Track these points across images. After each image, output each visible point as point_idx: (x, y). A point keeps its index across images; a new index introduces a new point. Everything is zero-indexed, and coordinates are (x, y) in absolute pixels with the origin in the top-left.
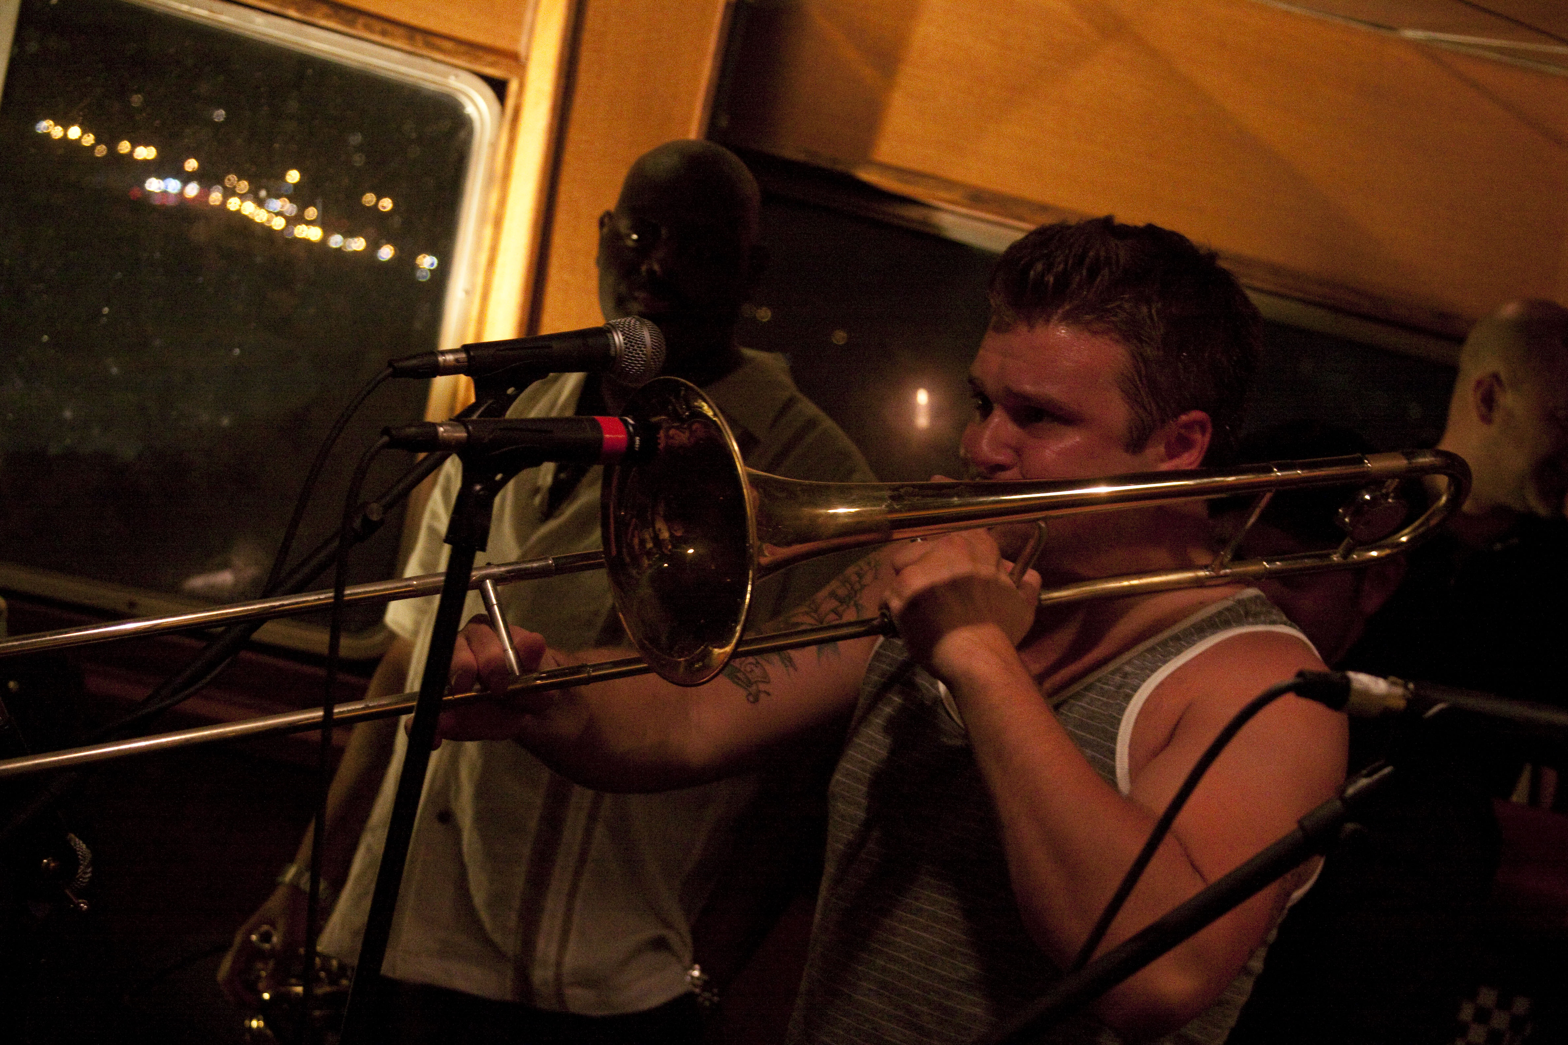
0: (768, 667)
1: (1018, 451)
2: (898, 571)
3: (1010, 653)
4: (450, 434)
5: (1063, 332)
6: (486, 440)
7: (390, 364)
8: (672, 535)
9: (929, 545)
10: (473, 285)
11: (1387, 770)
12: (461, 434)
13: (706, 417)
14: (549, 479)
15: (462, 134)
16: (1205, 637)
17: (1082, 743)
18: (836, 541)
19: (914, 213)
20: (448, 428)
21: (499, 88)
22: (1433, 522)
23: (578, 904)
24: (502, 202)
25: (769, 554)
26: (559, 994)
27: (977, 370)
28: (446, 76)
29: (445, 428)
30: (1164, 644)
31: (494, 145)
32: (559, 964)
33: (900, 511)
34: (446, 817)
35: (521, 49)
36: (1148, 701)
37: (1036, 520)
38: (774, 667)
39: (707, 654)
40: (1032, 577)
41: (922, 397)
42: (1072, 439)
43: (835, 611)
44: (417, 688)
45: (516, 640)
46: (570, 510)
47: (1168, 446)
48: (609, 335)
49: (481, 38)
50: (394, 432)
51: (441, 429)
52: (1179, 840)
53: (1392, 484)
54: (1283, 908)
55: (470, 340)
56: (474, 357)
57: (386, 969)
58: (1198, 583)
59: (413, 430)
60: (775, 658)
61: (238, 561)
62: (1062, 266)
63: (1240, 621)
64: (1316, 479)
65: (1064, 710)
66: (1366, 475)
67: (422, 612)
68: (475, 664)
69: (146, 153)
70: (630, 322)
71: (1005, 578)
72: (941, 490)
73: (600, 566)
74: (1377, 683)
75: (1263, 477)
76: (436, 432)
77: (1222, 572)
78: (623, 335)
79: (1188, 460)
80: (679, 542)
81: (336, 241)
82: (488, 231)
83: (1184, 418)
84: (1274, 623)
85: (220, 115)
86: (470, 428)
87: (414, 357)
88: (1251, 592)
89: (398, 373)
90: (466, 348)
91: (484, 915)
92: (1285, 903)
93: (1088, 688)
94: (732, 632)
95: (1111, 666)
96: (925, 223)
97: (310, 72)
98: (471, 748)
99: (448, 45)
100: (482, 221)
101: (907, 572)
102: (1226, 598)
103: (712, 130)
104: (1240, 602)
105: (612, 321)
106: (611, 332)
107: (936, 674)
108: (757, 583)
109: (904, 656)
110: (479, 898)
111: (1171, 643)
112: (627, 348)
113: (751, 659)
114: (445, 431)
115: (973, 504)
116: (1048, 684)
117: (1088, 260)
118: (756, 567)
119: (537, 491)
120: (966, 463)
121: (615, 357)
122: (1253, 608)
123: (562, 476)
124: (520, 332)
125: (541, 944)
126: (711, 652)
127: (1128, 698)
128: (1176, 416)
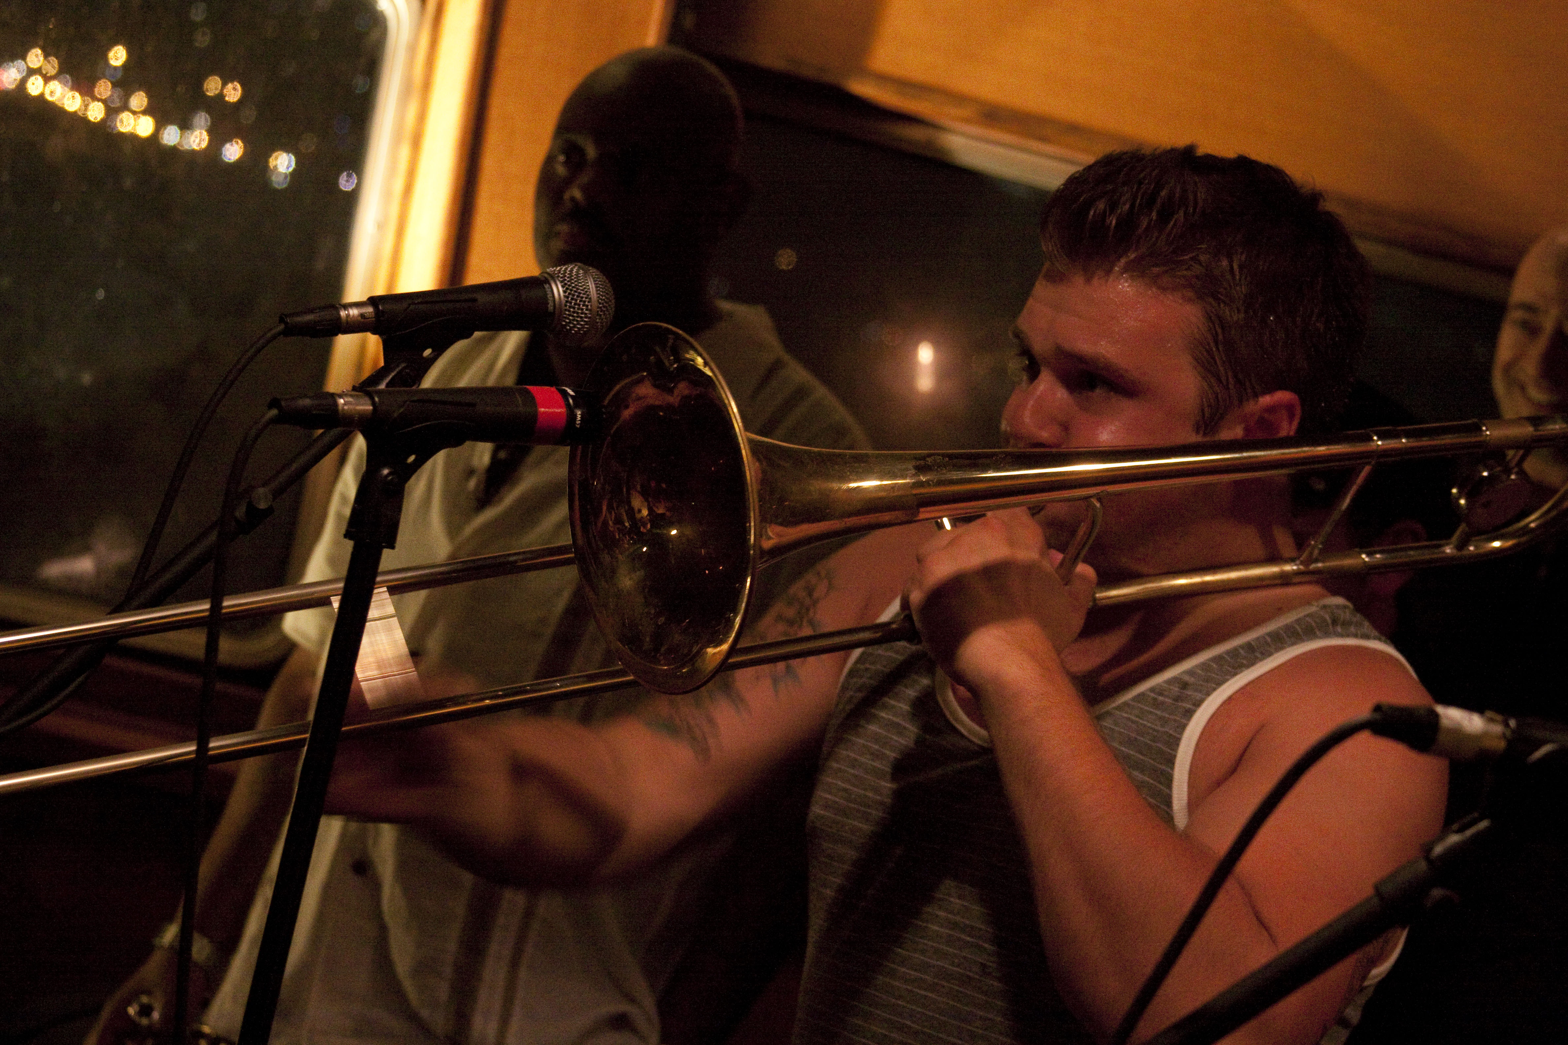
4: (351, 407)
5: (1125, 285)
6: (396, 415)
7: (282, 320)
10: (386, 219)
12: (365, 406)
15: (374, 35)
16: (1282, 648)
19: (914, 133)
20: (350, 399)
24: (422, 117)
29: (346, 400)
31: (412, 49)
33: (925, 485)
34: (362, 867)
40: (1085, 571)
41: (925, 354)
46: (510, 497)
48: (547, 286)
50: (283, 403)
51: (342, 401)
55: (380, 291)
56: (383, 311)
59: (307, 402)
61: (100, 546)
62: (1127, 206)
63: (1325, 630)
66: (1484, 445)
70: (571, 271)
75: (1360, 447)
76: (336, 404)
77: (1312, 566)
78: (563, 287)
80: (660, 521)
82: (405, 152)
83: (1268, 398)
84: (1366, 636)
86: (377, 399)
87: (312, 311)
88: (1336, 602)
89: (290, 331)
90: (373, 301)
100: (396, 142)
103: (674, 29)
104: (1326, 608)
105: (550, 270)
106: (549, 283)
112: (567, 302)
114: (345, 404)
117: (1159, 201)
119: (471, 472)
121: (554, 312)
122: (1343, 615)
123: (501, 457)
124: (441, 281)
127: (1189, 714)
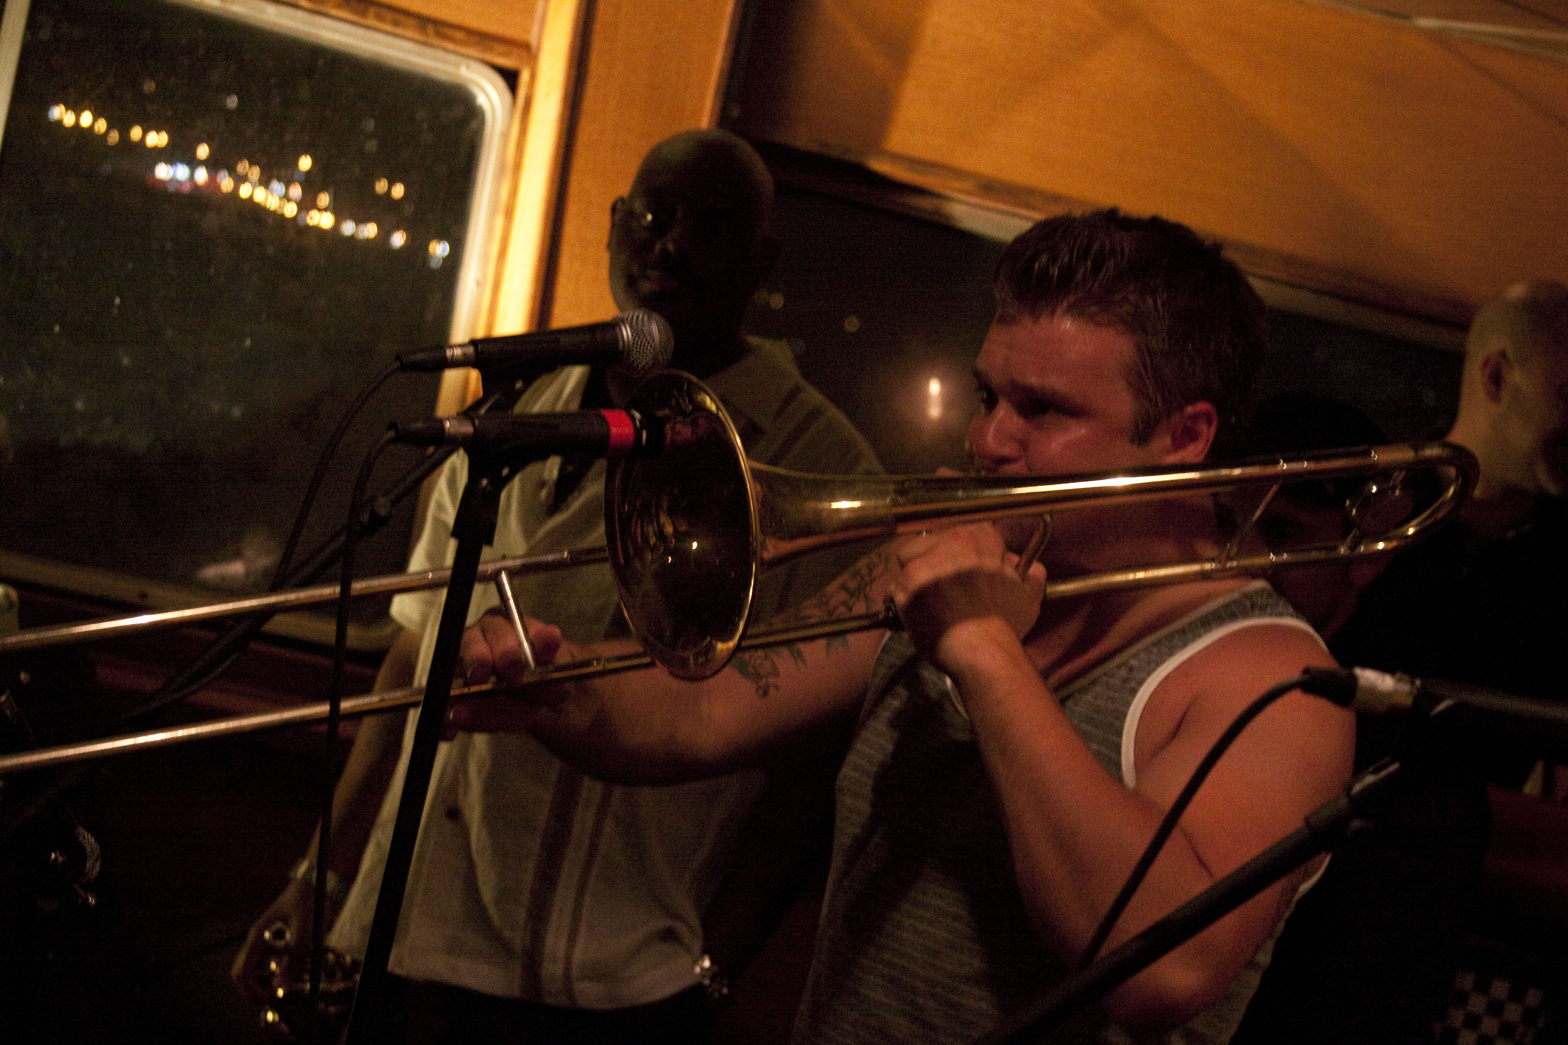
0: (776, 659)
1: (1024, 445)
2: (903, 565)
3: (1016, 647)
4: (456, 429)
5: (1068, 324)
6: (492, 435)
7: (398, 358)
8: (675, 530)
9: (934, 539)
10: (484, 276)
11: (1394, 767)
12: (467, 428)
13: (709, 411)
14: (555, 473)
15: (474, 125)
16: (1211, 630)
17: (1087, 737)
18: (840, 536)
19: (924, 203)
20: (455, 422)
21: (510, 78)
22: (1440, 515)
23: (587, 899)
24: (514, 192)
25: (773, 548)
26: (569, 991)
27: (981, 364)
28: (457, 66)
29: (453, 422)
30: (1170, 637)
31: (505, 136)
32: (568, 960)
33: (904, 505)
34: (454, 814)
35: (533, 39)
36: (1155, 692)
37: (1041, 515)
38: (783, 660)
39: (711, 648)
40: (1037, 570)
41: (935, 387)
42: (1078, 431)
43: (844, 604)
44: (424, 682)
45: (532, 632)
46: (576, 503)
47: (1174, 439)
48: (618, 328)
49: (492, 28)
50: (399, 426)
51: (448, 424)
52: (1185, 835)
53: (1399, 476)
54: (1290, 901)
55: (480, 334)
56: (482, 351)
57: (392, 966)
58: (1204, 576)
59: (420, 425)
60: (785, 652)
61: (249, 553)
62: (1066, 258)
63: (1245, 614)
64: (1323, 472)
65: (1070, 704)
66: (1373, 466)
67: (430, 604)
68: (491, 658)
69: (157, 139)
70: (638, 317)
71: (1010, 571)
72: (945, 484)
73: (604, 560)
74: (1383, 681)
75: (1269, 470)
76: (443, 427)
77: (1229, 565)
78: (631, 329)
79: (1194, 451)
80: (683, 537)
81: (348, 228)
82: (500, 221)
83: (1190, 410)
84: (1280, 615)
85: (232, 102)
86: (477, 423)
87: (422, 350)
88: (1259, 584)
89: (406, 367)
90: (474, 342)
91: (492, 911)
92: (1292, 897)
93: (1094, 682)
94: (736, 626)
95: (1118, 660)
96: (938, 213)
97: (321, 62)
98: (480, 741)
99: (459, 35)
100: (493, 213)
101: (911, 566)
102: (1232, 591)
103: (723, 119)
104: (1246, 595)
105: (623, 314)
106: (620, 326)
107: (942, 668)
108: (760, 578)
109: (911, 651)
110: (487, 894)
111: (1177, 636)
112: (634, 341)
113: (760, 653)
114: (452, 426)
115: (976, 498)
116: (1054, 679)
117: (1092, 252)
118: (759, 560)
119: (542, 484)
120: (971, 456)
121: (623, 352)
122: (1259, 601)
123: (570, 468)
124: (531, 324)
125: (550, 940)
126: (714, 648)
127: (1134, 692)
128: (1181, 408)
